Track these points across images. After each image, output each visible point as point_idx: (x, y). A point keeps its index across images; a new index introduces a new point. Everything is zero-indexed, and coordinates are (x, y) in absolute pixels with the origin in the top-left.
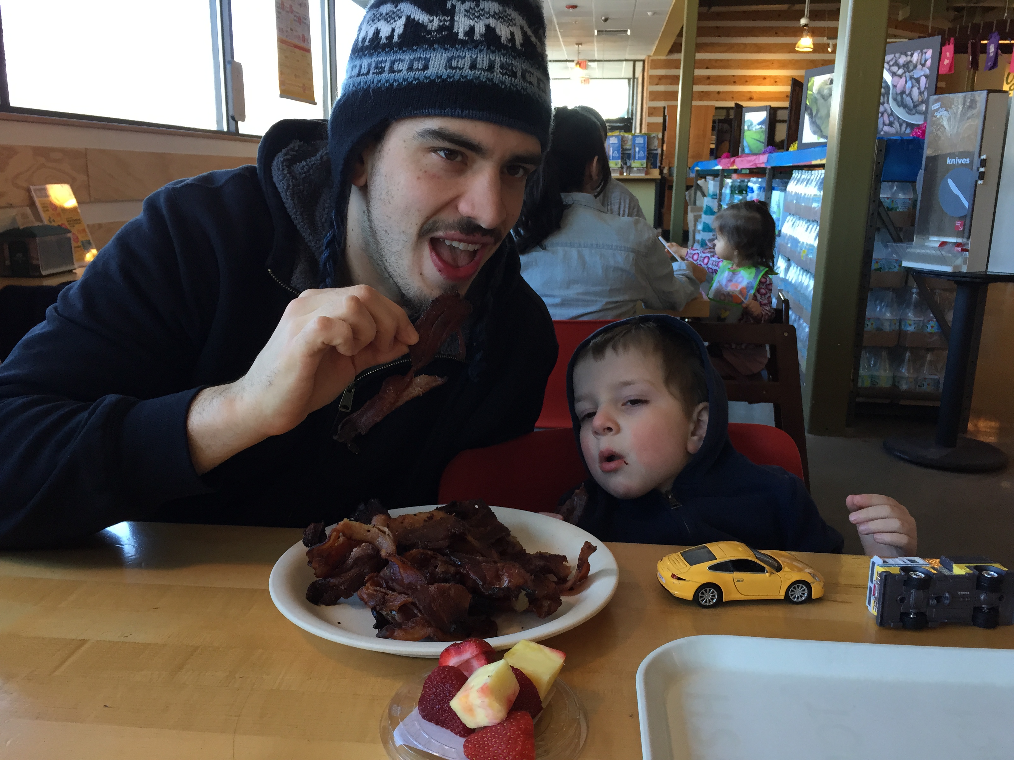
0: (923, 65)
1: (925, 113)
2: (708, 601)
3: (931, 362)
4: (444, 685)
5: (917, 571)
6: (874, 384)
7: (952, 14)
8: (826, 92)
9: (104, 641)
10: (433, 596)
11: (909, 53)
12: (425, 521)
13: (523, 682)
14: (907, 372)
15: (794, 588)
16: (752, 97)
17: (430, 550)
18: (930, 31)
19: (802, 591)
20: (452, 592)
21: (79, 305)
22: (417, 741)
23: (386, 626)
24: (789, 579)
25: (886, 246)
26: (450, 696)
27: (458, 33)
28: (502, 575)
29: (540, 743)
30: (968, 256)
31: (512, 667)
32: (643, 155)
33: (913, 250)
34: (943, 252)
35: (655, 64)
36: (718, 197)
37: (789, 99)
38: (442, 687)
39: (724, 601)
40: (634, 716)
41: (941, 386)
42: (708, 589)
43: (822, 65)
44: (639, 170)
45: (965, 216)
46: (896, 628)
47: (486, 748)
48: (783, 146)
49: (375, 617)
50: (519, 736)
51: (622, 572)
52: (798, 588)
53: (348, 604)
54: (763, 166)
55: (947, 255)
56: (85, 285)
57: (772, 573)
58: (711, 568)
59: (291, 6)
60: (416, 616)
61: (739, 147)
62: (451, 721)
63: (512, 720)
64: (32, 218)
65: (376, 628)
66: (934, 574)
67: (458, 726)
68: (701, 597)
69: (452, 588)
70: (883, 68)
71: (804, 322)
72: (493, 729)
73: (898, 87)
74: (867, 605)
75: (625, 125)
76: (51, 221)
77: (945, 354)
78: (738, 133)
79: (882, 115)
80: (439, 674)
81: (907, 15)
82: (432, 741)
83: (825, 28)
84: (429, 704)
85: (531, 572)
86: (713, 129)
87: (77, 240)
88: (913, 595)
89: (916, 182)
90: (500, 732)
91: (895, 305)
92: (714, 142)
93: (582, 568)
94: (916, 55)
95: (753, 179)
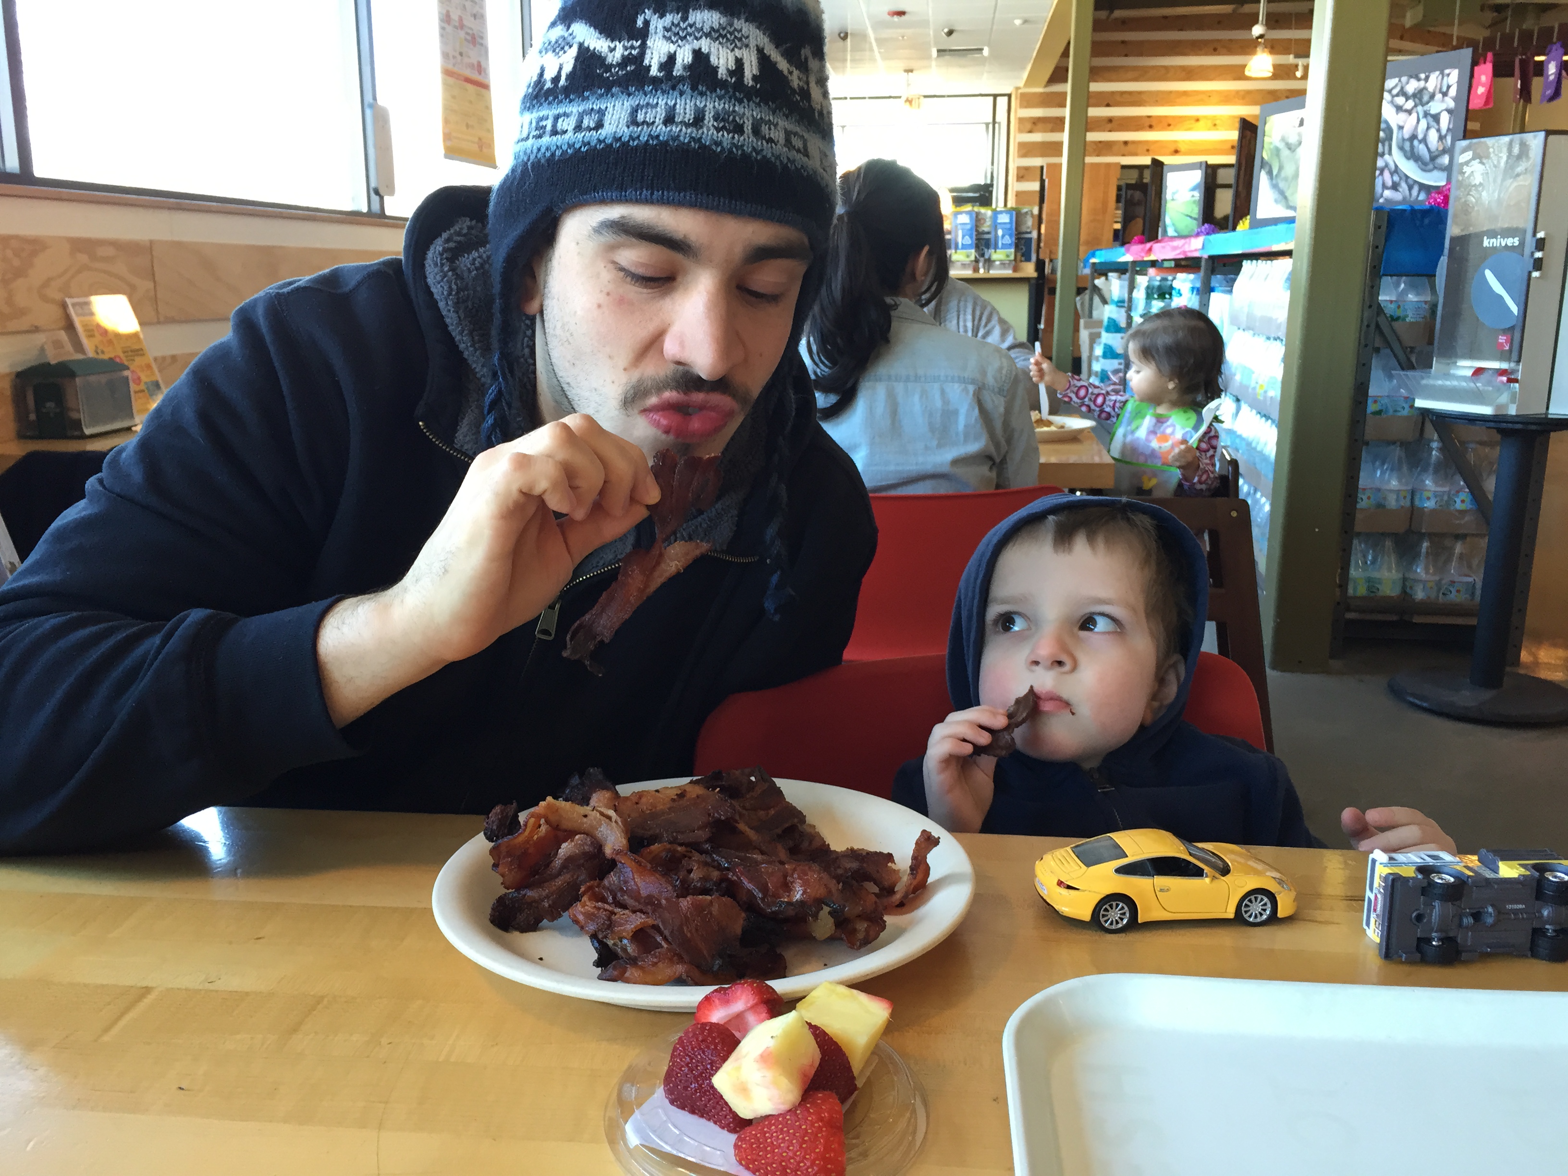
0: (1445, 94)
1: (1448, 169)
2: (1114, 923)
3: (1461, 556)
4: (704, 1052)
5: (1442, 873)
6: (1372, 592)
7: (1490, 16)
8: (1293, 140)
9: (178, 989)
10: (685, 916)
11: (1423, 76)
12: (673, 800)
13: (826, 1047)
14: (1424, 572)
15: (1250, 901)
16: (1179, 149)
17: (681, 845)
18: (1455, 44)
19: (1262, 906)
20: (715, 909)
21: (137, 475)
22: (661, 1139)
23: (614, 963)
24: (1242, 888)
25: (1390, 377)
26: (712, 1070)
27: (650, 66)
28: (792, 883)
29: (854, 1141)
30: (1517, 390)
31: (809, 1024)
32: (1010, 242)
33: (1431, 382)
34: (1479, 385)
35: (1027, 100)
36: (1126, 305)
37: (1235, 151)
38: (700, 1055)
39: (1140, 921)
40: (1000, 1099)
41: (1478, 592)
42: (1114, 904)
43: (1287, 97)
44: (1003, 265)
45: (1512, 328)
46: (1410, 962)
47: (769, 1148)
48: (1226, 225)
49: (596, 949)
50: (820, 1129)
51: (980, 878)
52: (1256, 901)
53: (555, 929)
54: (1196, 254)
55: (1486, 388)
56: (146, 446)
57: (1214, 878)
58: (1119, 871)
59: (461, 19)
60: (659, 946)
61: (1158, 227)
62: (714, 1108)
63: (808, 1105)
64: (69, 347)
65: (598, 966)
66: (1469, 877)
67: (726, 1116)
68: (1104, 916)
69: (716, 904)
70: (1381, 98)
71: (1262, 496)
72: (780, 1119)
73: (1405, 130)
74: (1365, 927)
75: (981, 195)
76: (99, 351)
77: (1484, 543)
78: (1157, 205)
79: (1382, 173)
80: (695, 1035)
81: (1420, 17)
82: (685, 1138)
83: (1290, 40)
84: (680, 1081)
85: (838, 879)
86: (1118, 200)
87: (138, 381)
88: (1437, 911)
89: (1435, 276)
90: (790, 1124)
91: (1405, 468)
92: (1120, 220)
93: (917, 872)
94: (1434, 77)
95: (1181, 276)
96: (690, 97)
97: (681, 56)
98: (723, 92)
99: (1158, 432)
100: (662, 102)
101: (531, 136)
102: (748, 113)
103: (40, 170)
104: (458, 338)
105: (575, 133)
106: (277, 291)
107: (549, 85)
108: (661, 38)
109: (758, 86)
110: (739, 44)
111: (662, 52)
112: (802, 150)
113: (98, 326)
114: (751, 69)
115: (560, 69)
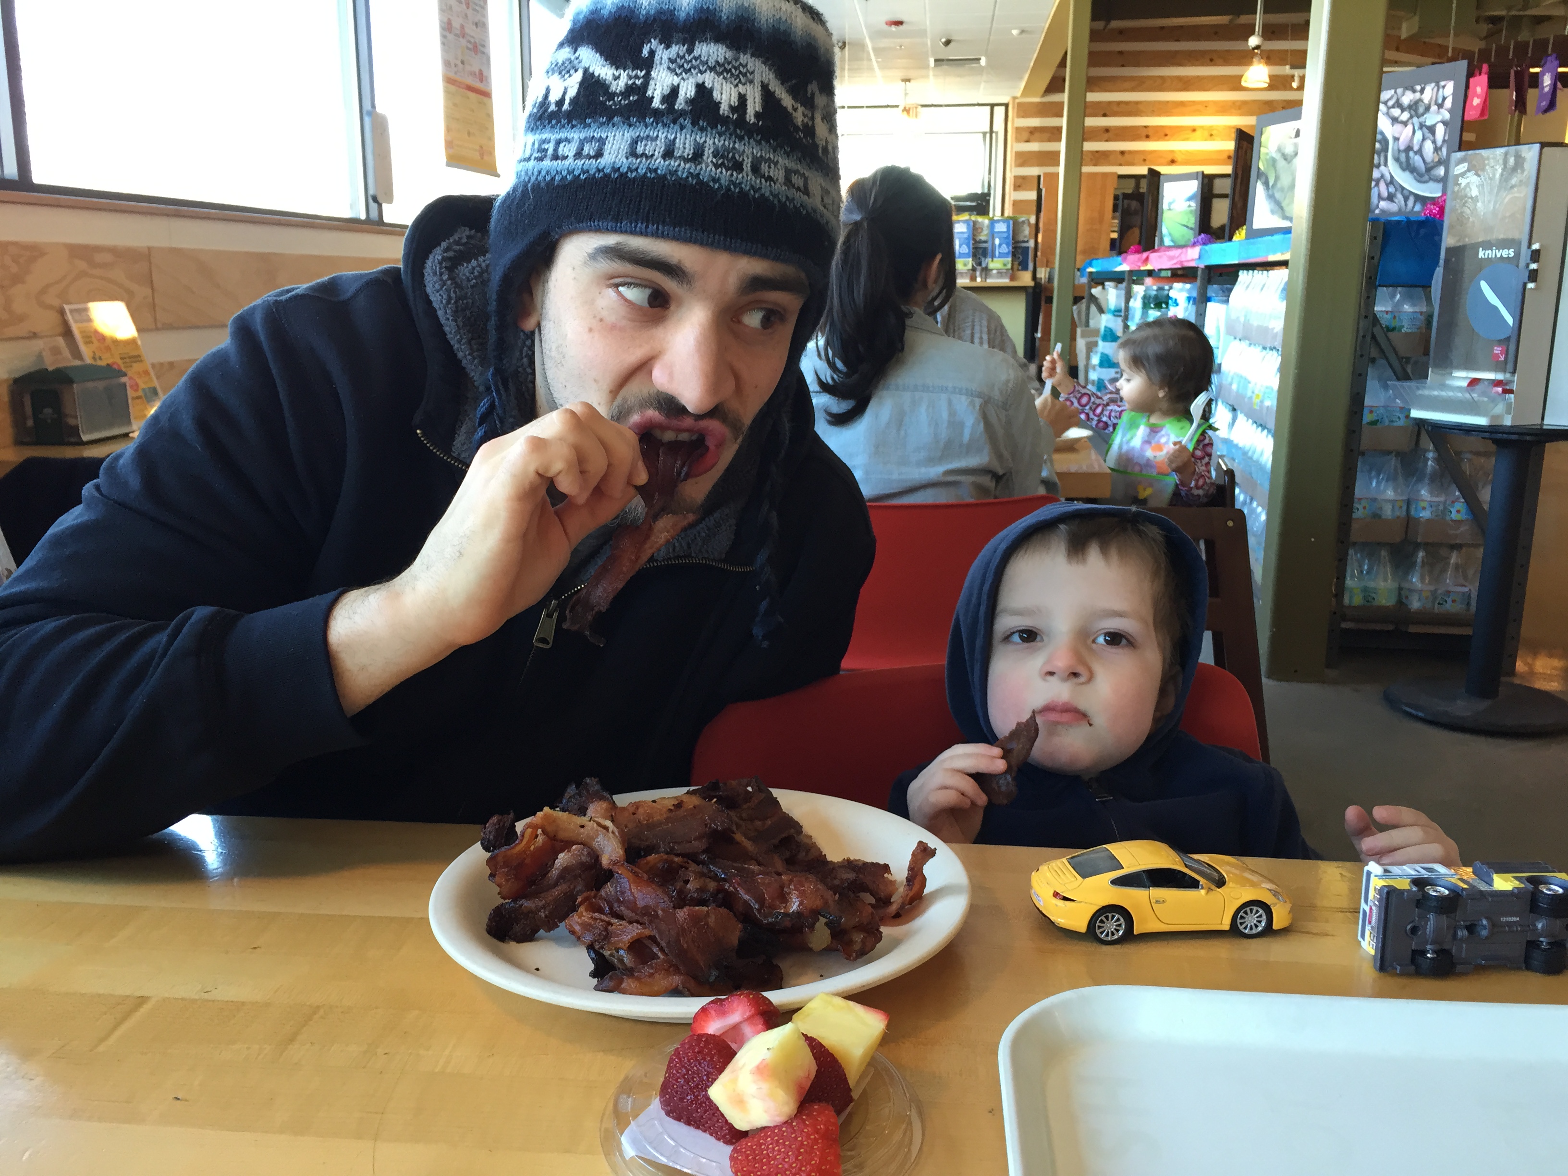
0: (1440, 106)
1: (1444, 180)
2: (1110, 934)
3: (1457, 567)
4: (700, 1064)
5: (1437, 886)
6: (1368, 601)
7: (1484, 28)
8: (1289, 150)
9: (173, 998)
10: (682, 926)
11: (1418, 88)
12: (670, 810)
13: (822, 1059)
15: (1246, 913)
16: (1175, 159)
17: (677, 855)
18: (1450, 56)
19: (1257, 917)
20: (711, 920)
21: (134, 482)
22: (657, 1151)
23: (610, 973)
24: (1238, 899)
25: (1386, 387)
26: (708, 1081)
27: (653, 97)
28: (789, 893)
29: (849, 1153)
30: (1513, 401)
31: (805, 1036)
32: (1007, 251)
33: (1426, 392)
34: (1475, 395)
35: (1024, 110)
36: (1123, 314)
37: (1231, 161)
38: (696, 1066)
39: (1135, 933)
40: (996, 1111)
41: (1474, 603)
42: (1110, 915)
43: (1283, 108)
44: (1000, 274)
45: (1508, 339)
46: (1403, 974)
47: (764, 1160)
48: (1223, 234)
49: (592, 959)
50: (815, 1141)
51: (977, 889)
52: (1251, 913)
53: (551, 939)
54: (1193, 264)
55: (1481, 398)
56: (143, 453)
57: (1209, 890)
58: (1115, 882)
59: (462, 27)
60: (655, 956)
61: (1155, 236)
62: (710, 1119)
63: (804, 1117)
64: (66, 353)
65: (594, 977)
66: (1463, 889)
67: (722, 1128)
68: (1099, 927)
69: (712, 915)
70: (1377, 110)
71: (1258, 505)
72: (776, 1131)
73: (1401, 140)
74: (1360, 938)
75: (978, 204)
76: (97, 357)
77: (1480, 552)
78: (1154, 215)
79: (1377, 185)
80: (691, 1047)
81: (1415, 29)
82: (682, 1150)
83: (1287, 51)
84: (676, 1093)
85: (834, 889)
86: (1115, 209)
87: (136, 387)
88: (1432, 923)
89: (1430, 287)
90: (786, 1136)
91: (1401, 479)
92: (1116, 229)
93: (914, 884)
94: (1429, 90)
95: (1177, 286)
96: (690, 133)
97: (684, 89)
98: (724, 129)
99: (1153, 442)
100: (662, 136)
101: (533, 158)
102: (748, 151)
103: (38, 178)
104: (456, 346)
105: (575, 160)
106: (275, 298)
107: (553, 108)
108: (666, 69)
109: (760, 123)
110: (743, 80)
111: (665, 85)
112: (802, 188)
113: (96, 332)
114: (754, 106)
115: (565, 93)
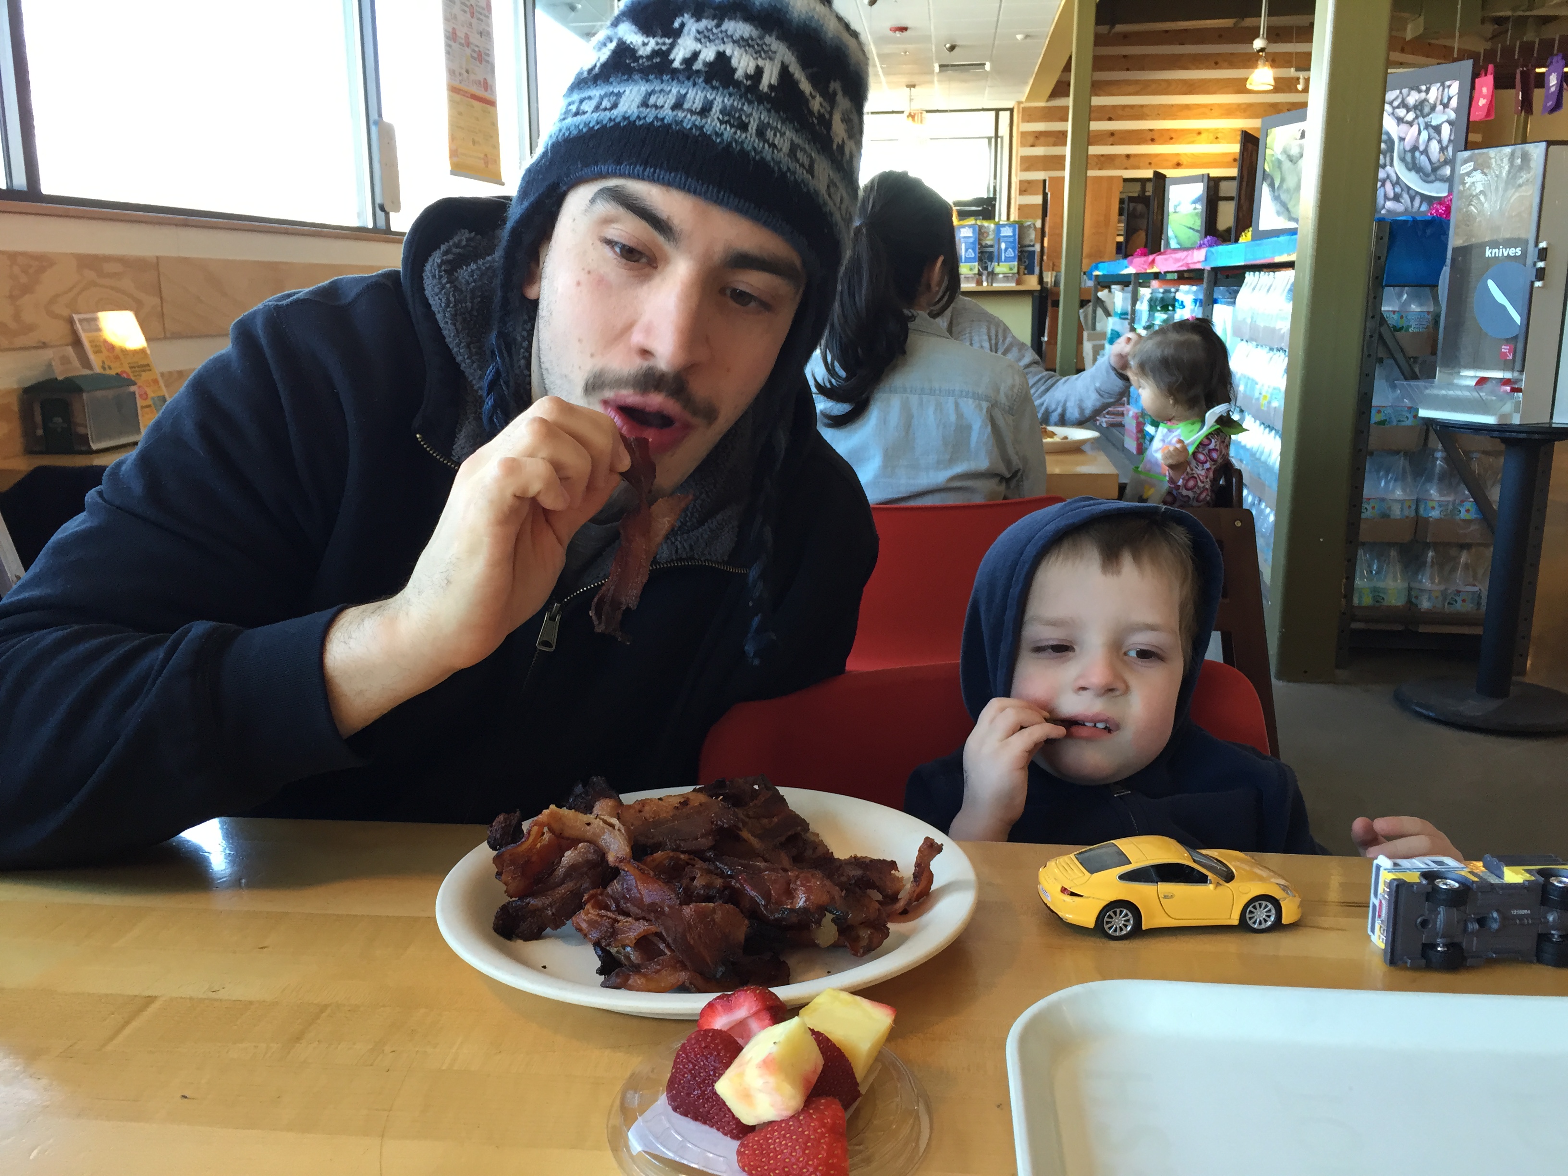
0: (1446, 106)
1: (1450, 180)
2: (1118, 929)
3: (1467, 566)
4: (707, 1059)
5: (1446, 878)
6: (1377, 602)
7: (1490, 28)
8: (1294, 151)
9: (181, 998)
10: (688, 923)
11: (1424, 88)
12: (676, 808)
13: (829, 1054)
14: (1429, 581)
15: (1254, 907)
16: (1180, 162)
17: (683, 852)
18: (1455, 56)
19: (1266, 912)
20: (718, 916)
22: (664, 1147)
23: (616, 971)
24: (1247, 893)
25: (1394, 387)
26: (715, 1076)
28: (795, 890)
29: (857, 1148)
30: (1521, 399)
31: (812, 1031)
32: (1013, 255)
33: (1435, 392)
34: (1481, 394)
35: (1029, 115)
36: (1129, 317)
37: (1237, 164)
38: (703, 1061)
39: (1144, 928)
40: (1004, 1105)
41: (1484, 601)
42: (1118, 911)
43: (1288, 110)
44: (1006, 278)
45: (1516, 338)
46: (1415, 968)
47: (772, 1154)
48: (1229, 237)
49: (599, 956)
50: (823, 1135)
51: (984, 885)
52: (1260, 907)
53: (558, 937)
54: (1199, 266)
55: (1489, 398)
57: (1218, 884)
58: (1123, 877)
59: (467, 37)
60: (662, 953)
61: (1161, 239)
62: (717, 1115)
63: (811, 1111)
64: (76, 363)
65: (601, 974)
66: (1473, 882)
67: (729, 1123)
68: (1108, 922)
69: (719, 911)
70: (1382, 110)
71: (1266, 506)
72: (783, 1125)
73: (1407, 140)
74: (1370, 933)
75: (984, 209)
76: (106, 366)
77: (1489, 552)
78: (1159, 218)
79: (1383, 185)
80: (698, 1042)
81: (1421, 29)
82: (689, 1145)
83: (1291, 53)
84: (683, 1088)
85: (841, 886)
86: (1121, 213)
87: (145, 396)
88: (1442, 916)
89: (1437, 286)
90: (793, 1130)
91: (1409, 478)
92: (1122, 232)
93: (921, 880)
94: (1435, 90)
95: (1184, 288)
103: (47, 188)
113: (105, 342)
